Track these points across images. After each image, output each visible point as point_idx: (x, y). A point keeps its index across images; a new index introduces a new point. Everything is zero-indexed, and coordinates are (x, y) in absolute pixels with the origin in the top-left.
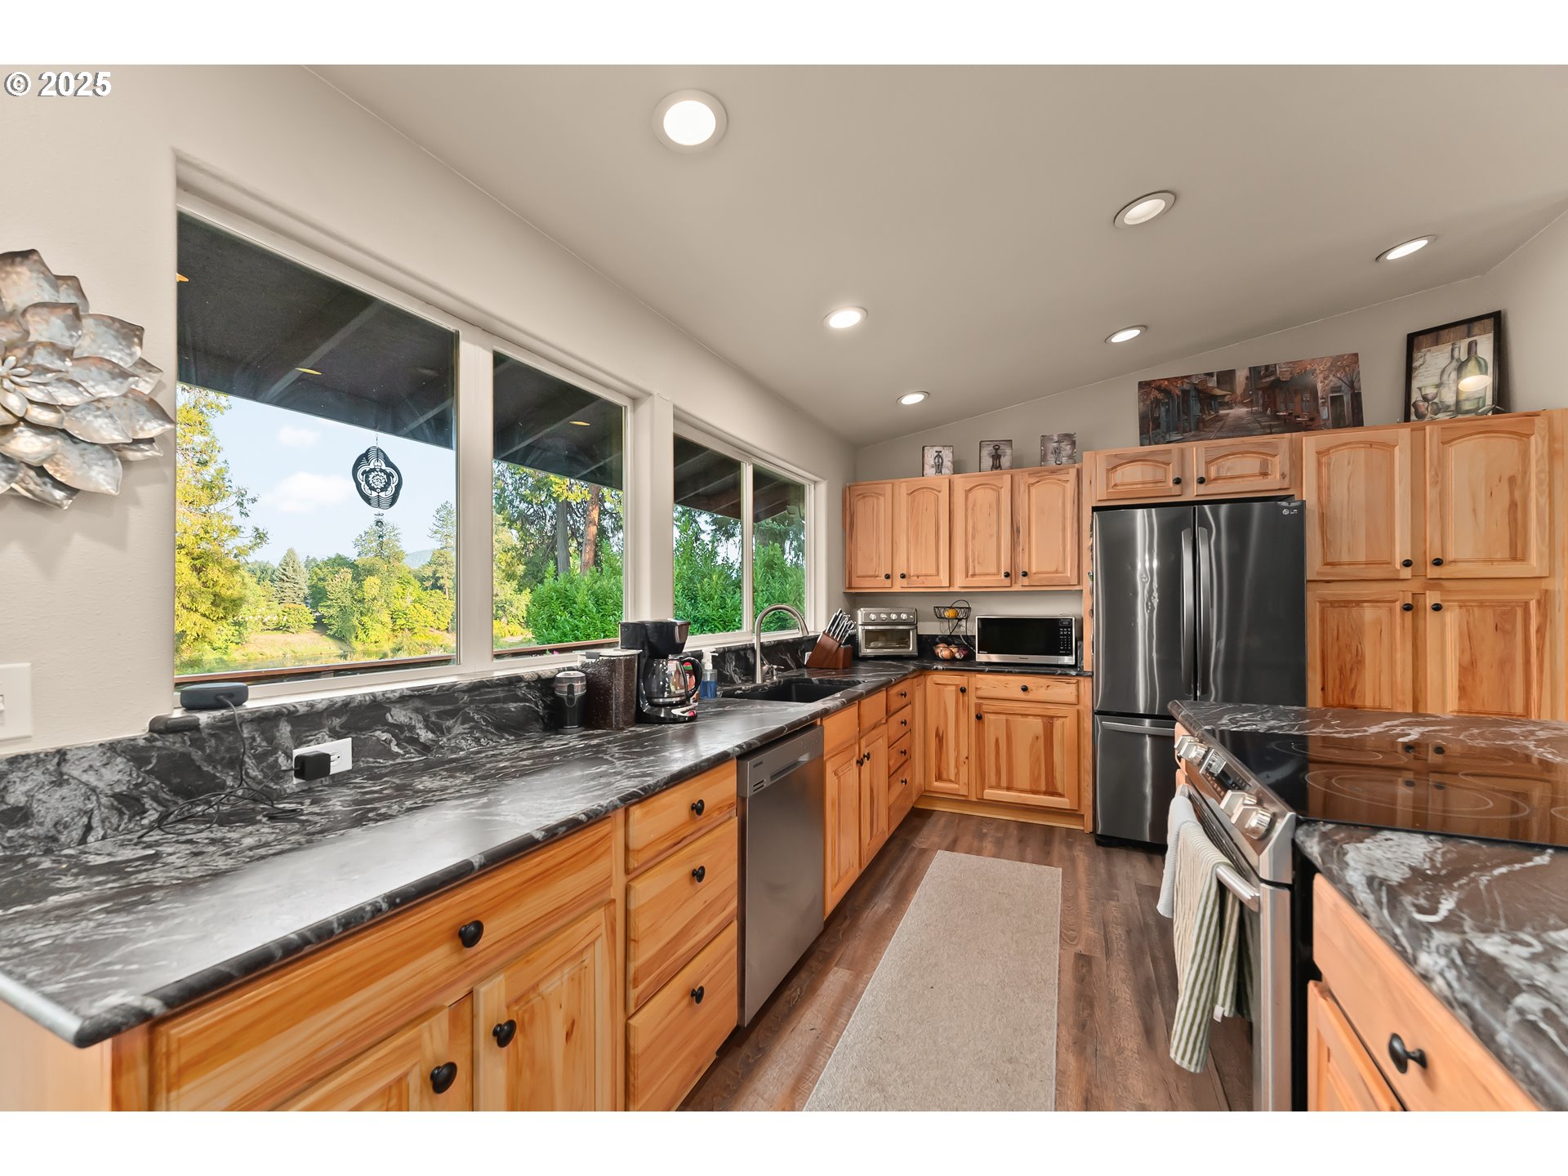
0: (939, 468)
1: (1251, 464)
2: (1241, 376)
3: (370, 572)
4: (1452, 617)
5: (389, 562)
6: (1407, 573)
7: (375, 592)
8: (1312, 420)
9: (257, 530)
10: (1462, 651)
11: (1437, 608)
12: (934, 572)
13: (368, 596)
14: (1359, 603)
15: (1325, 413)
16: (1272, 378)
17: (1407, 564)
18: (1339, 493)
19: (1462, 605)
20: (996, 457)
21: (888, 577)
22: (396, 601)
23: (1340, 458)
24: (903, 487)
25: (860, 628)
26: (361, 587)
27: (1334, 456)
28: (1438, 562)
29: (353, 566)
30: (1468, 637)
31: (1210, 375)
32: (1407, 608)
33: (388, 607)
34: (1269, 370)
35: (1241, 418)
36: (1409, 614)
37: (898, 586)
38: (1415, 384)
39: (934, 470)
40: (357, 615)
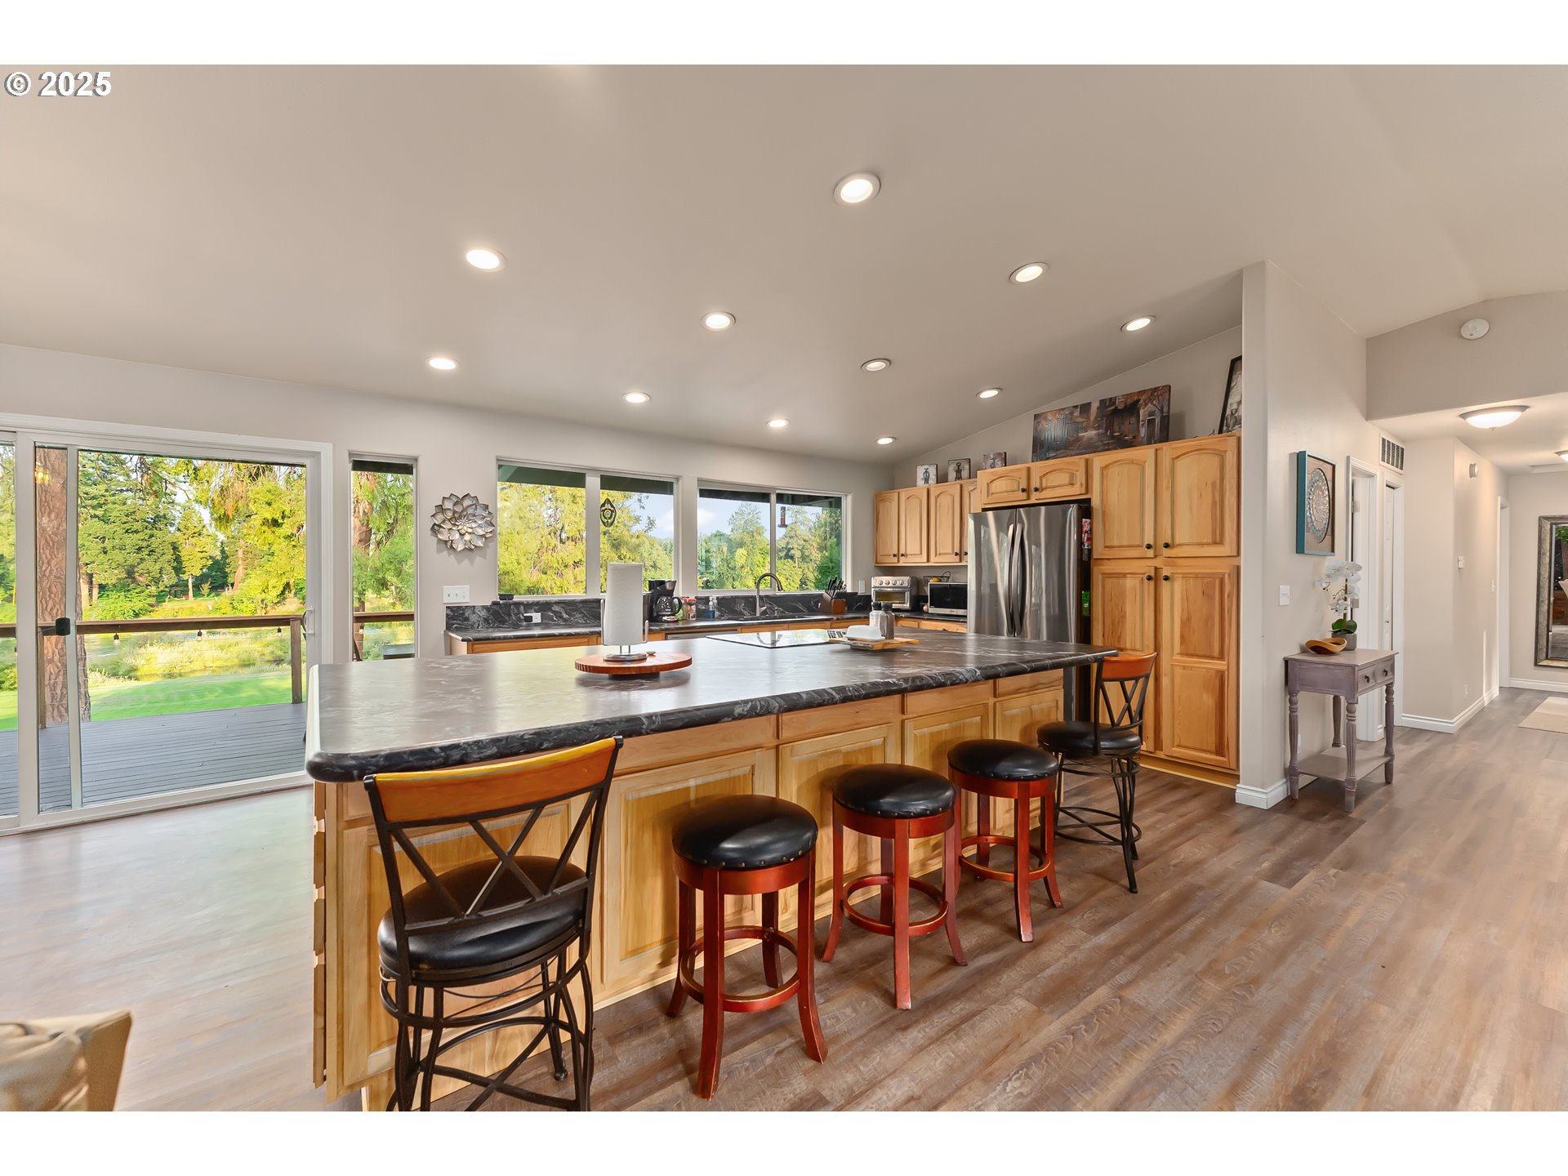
0: (926, 480)
1: (1063, 478)
2: (1095, 406)
3: (741, 545)
4: (1178, 585)
5: (753, 536)
6: (1150, 553)
7: (743, 561)
8: (1134, 437)
9: (649, 518)
10: (1183, 610)
11: (1166, 578)
12: (919, 553)
13: (738, 565)
14: (1124, 575)
15: (1143, 432)
16: (1113, 407)
17: (1149, 547)
18: (1113, 497)
19: (1185, 576)
20: (959, 471)
21: (895, 555)
22: (758, 569)
23: (1113, 472)
24: (904, 493)
25: (873, 589)
26: (733, 558)
27: (1112, 471)
28: (1167, 546)
29: (729, 540)
30: (1186, 598)
31: (1076, 407)
32: (1149, 578)
33: (752, 574)
34: (1112, 401)
35: (1090, 439)
36: (1152, 583)
37: (903, 562)
38: (1230, 402)
39: (923, 481)
40: (731, 580)
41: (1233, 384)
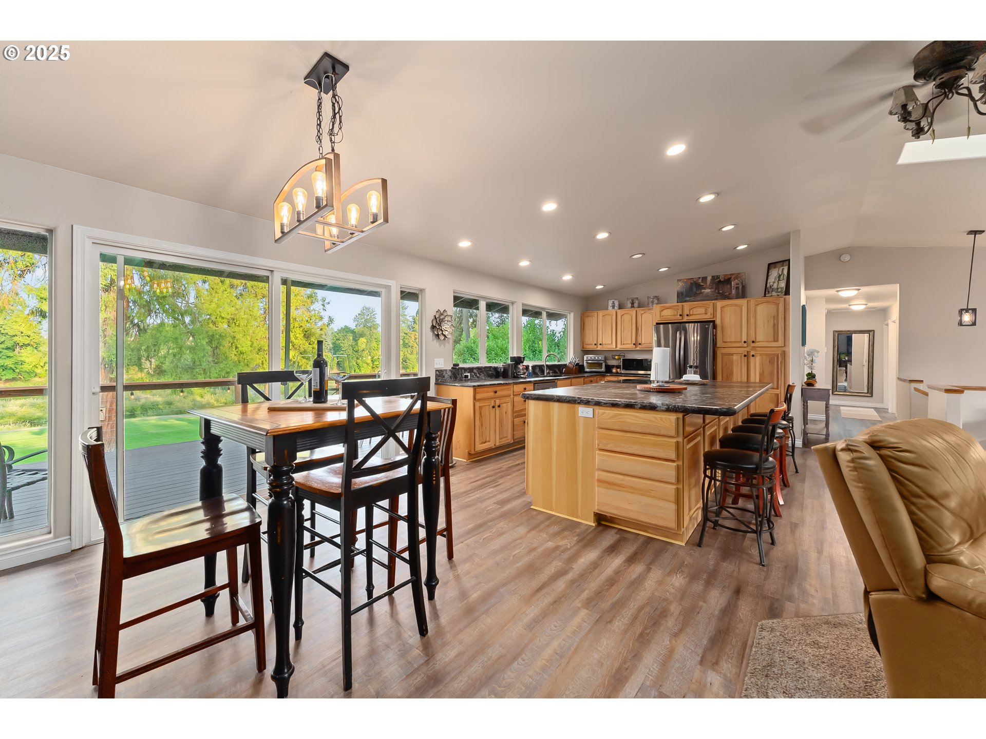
0: (613, 307)
1: (702, 311)
2: (709, 278)
3: (362, 335)
4: (758, 359)
5: (371, 330)
6: (745, 345)
7: (364, 346)
8: (730, 294)
10: (760, 369)
11: (753, 356)
12: (611, 343)
13: (360, 349)
14: (732, 354)
15: (734, 292)
16: (718, 280)
17: (745, 342)
18: (727, 320)
19: (761, 355)
20: (633, 303)
21: (595, 344)
22: (374, 352)
23: (727, 309)
24: (601, 313)
25: (585, 362)
26: (357, 344)
27: (726, 309)
28: (753, 342)
29: (353, 332)
30: (762, 364)
31: (700, 278)
32: (745, 356)
33: (370, 355)
34: (718, 277)
35: (708, 293)
36: (746, 358)
37: (599, 348)
38: (769, 281)
39: (611, 308)
40: (355, 359)
41: (770, 274)
